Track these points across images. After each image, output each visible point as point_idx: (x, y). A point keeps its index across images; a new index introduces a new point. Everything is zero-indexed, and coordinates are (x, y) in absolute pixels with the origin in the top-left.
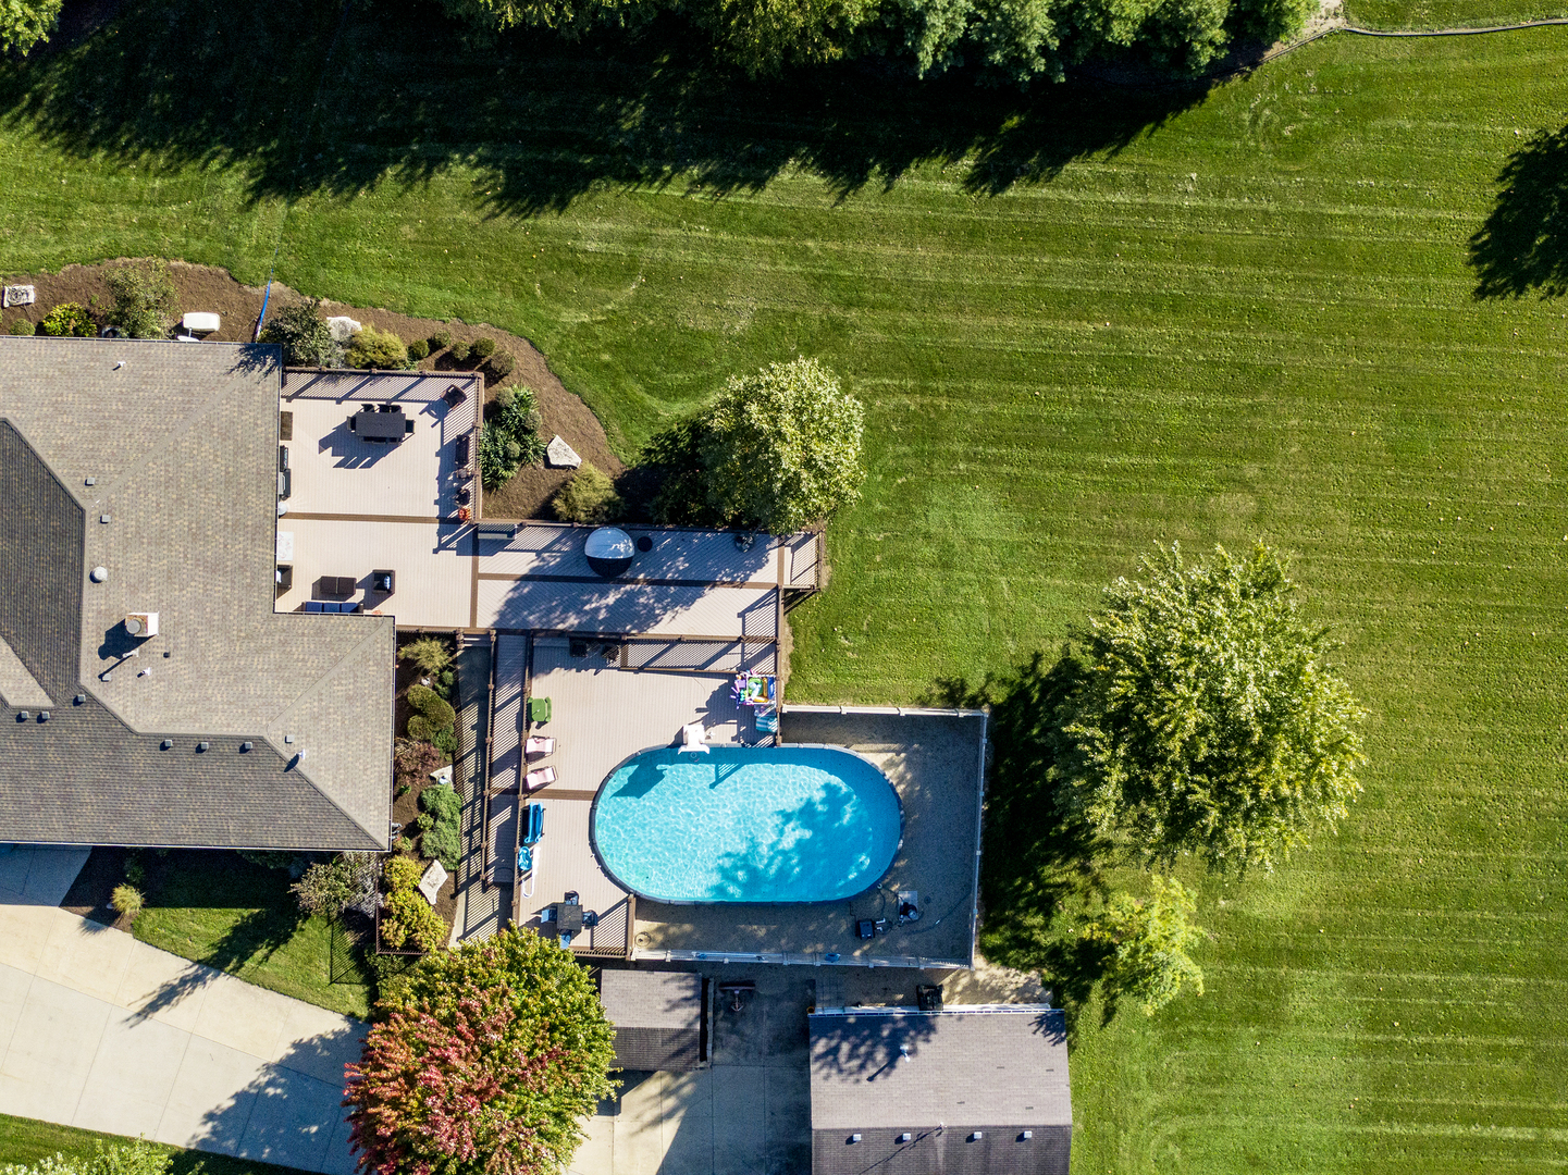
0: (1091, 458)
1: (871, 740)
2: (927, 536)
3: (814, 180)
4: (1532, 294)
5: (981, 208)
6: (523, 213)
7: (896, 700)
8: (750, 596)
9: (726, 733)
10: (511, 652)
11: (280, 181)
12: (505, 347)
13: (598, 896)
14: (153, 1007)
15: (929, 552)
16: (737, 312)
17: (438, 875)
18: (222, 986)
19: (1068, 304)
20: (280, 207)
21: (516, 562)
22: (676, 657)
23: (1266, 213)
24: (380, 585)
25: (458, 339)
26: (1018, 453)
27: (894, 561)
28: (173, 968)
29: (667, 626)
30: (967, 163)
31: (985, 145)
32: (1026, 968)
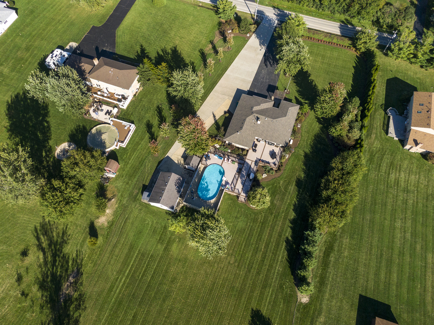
0: (245, 242)
1: (216, 201)
2: (241, 216)
3: (292, 217)
5: (283, 237)
6: (296, 182)
7: (220, 205)
8: (240, 191)
9: (223, 183)
10: (242, 162)
11: (306, 155)
12: (279, 173)
13: (209, 162)
14: (213, 115)
15: (239, 216)
16: (277, 202)
17: (218, 146)
18: (213, 122)
19: (267, 245)
20: (303, 155)
21: (253, 166)
22: (235, 180)
23: (273, 279)
24: (255, 150)
25: (282, 168)
26: (248, 232)
27: (238, 211)
28: (217, 118)
29: (239, 179)
30: (290, 238)
31: (292, 241)
32: (179, 211)
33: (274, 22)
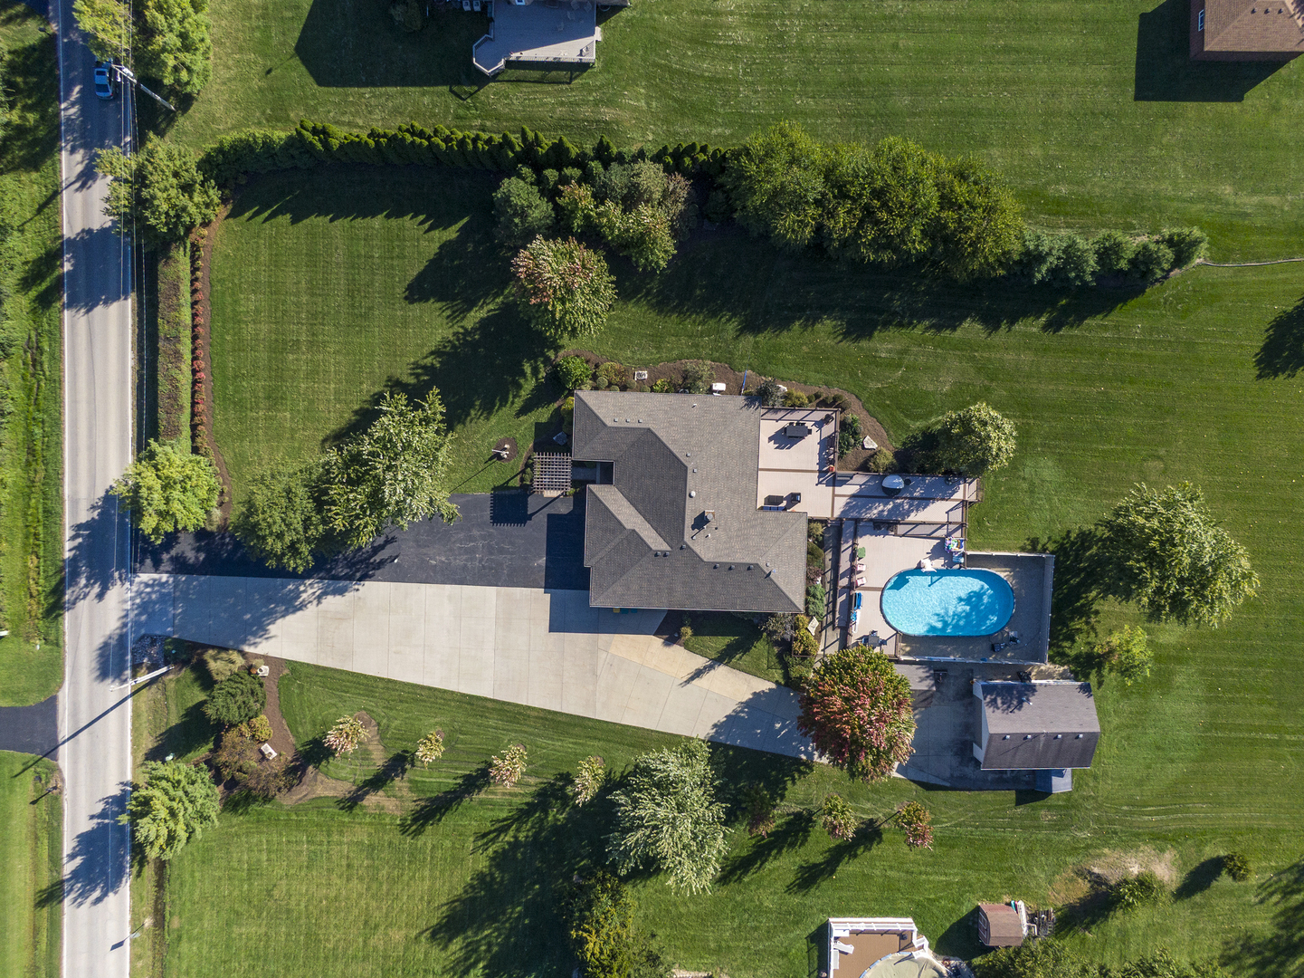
0: (1094, 446)
1: (999, 566)
2: (1024, 479)
3: (978, 326)
4: (1281, 377)
5: (1047, 338)
6: (857, 339)
7: (1010, 549)
8: (951, 504)
9: (939, 563)
10: (848, 530)
11: (751, 327)
12: (847, 397)
13: (884, 633)
14: (692, 678)
15: (1025, 486)
16: (945, 382)
17: (815, 623)
18: (722, 670)
19: (1088, 380)
20: (751, 338)
21: (850, 489)
22: (918, 530)
23: (1170, 341)
24: (794, 498)
25: (826, 393)
26: (1064, 444)
27: (1009, 490)
28: (700, 662)
29: (913, 517)
30: (1043, 319)
31: (1051, 313)
32: (1063, 665)
33: (147, 585)
